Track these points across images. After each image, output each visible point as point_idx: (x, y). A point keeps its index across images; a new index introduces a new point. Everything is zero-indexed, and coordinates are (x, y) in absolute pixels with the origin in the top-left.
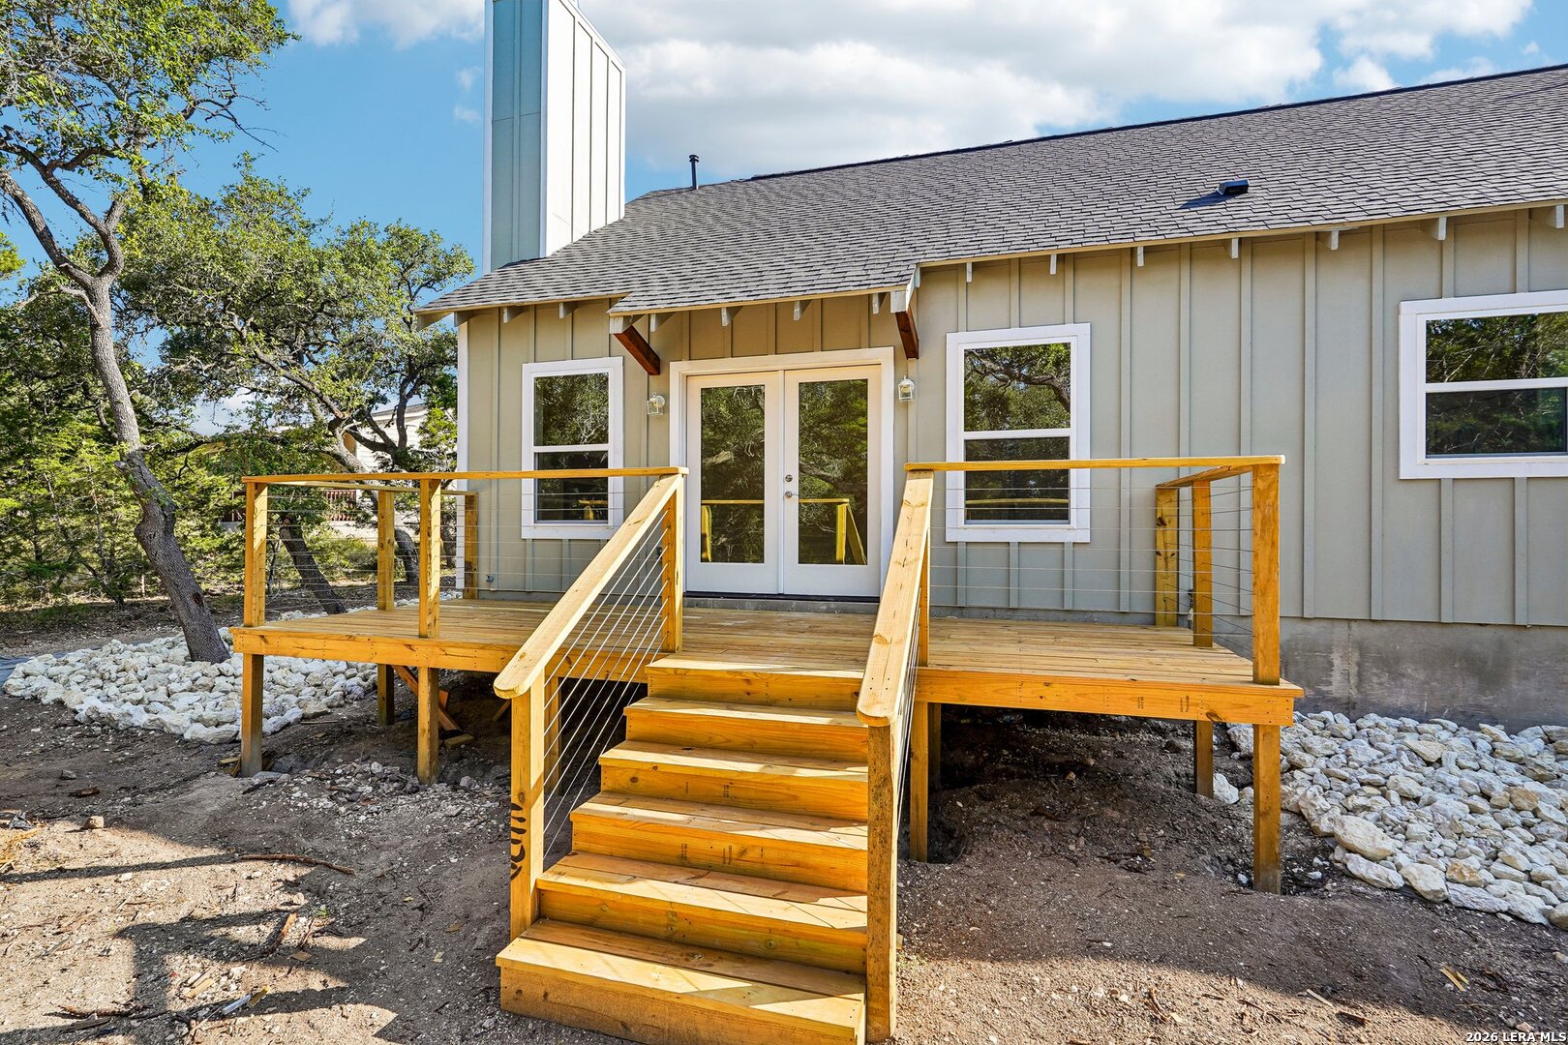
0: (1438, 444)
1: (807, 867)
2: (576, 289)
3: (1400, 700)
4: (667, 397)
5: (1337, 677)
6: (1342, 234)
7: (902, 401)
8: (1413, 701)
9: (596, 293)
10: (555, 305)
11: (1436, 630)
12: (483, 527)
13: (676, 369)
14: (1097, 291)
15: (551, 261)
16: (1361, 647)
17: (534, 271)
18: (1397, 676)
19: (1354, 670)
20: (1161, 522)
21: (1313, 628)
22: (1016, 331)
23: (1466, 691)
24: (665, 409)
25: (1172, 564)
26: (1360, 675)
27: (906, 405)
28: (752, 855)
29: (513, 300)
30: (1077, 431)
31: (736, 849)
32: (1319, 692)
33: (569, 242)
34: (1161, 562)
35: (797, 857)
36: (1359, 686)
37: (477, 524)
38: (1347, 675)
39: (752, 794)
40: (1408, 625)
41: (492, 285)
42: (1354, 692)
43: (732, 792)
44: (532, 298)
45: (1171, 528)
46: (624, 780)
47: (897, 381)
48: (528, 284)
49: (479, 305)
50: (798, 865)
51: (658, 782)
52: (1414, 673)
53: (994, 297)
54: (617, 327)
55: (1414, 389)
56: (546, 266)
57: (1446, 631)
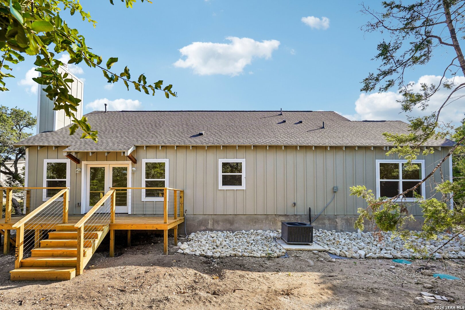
0: (224, 184)
1: (74, 254)
2: (59, 142)
3: (219, 228)
4: (81, 169)
5: (209, 225)
6: (207, 147)
7: (133, 172)
8: (221, 228)
9: (63, 145)
10: (52, 146)
11: (224, 216)
12: (32, 199)
13: (84, 163)
14: (170, 153)
15: (56, 132)
16: (213, 219)
17: (50, 135)
18: (218, 224)
19: (212, 223)
20: (181, 197)
21: (206, 216)
22: (155, 159)
23: (228, 226)
24: (81, 172)
25: (183, 205)
26: (213, 224)
27: (134, 173)
28: (65, 253)
29: (41, 144)
30: (167, 180)
31: (62, 253)
32: (207, 228)
33: (63, 127)
34: (181, 205)
35: (72, 253)
36: (213, 226)
37: (30, 198)
38: (211, 224)
39: (69, 245)
40: (220, 215)
41: (37, 138)
42: (212, 227)
43: (66, 245)
44: (46, 144)
45: (182, 198)
46: (45, 245)
47: (132, 168)
48: (47, 140)
49: (31, 145)
50: (72, 254)
51: (52, 244)
52: (221, 223)
53: (151, 153)
54: (66, 154)
55: (220, 174)
56: (54, 134)
57: (226, 216)
